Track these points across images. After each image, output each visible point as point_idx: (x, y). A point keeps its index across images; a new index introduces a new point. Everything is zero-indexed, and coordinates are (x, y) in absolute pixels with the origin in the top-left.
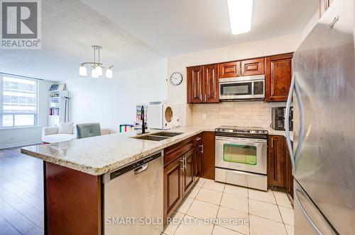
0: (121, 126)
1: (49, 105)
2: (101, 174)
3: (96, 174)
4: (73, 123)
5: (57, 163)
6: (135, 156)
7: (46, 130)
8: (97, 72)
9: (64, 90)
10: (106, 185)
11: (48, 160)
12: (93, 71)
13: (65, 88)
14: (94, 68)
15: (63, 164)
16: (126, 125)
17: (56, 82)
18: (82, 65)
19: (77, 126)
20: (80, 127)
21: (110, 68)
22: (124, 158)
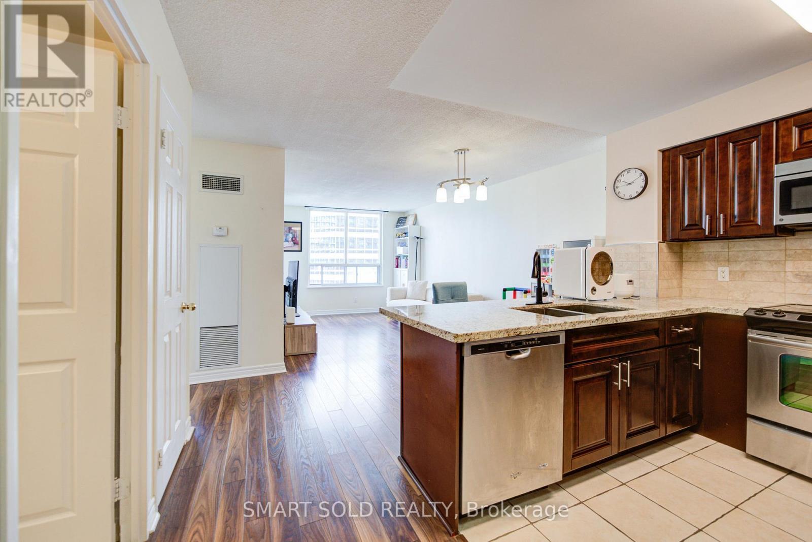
0: (505, 290)
1: (395, 251)
2: (460, 341)
3: (455, 341)
4: (427, 282)
5: (415, 326)
6: (507, 331)
7: (392, 291)
8: (463, 193)
9: (414, 225)
10: (466, 359)
11: (405, 323)
12: (457, 192)
13: (415, 223)
14: (459, 185)
15: (421, 328)
16: (515, 290)
17: (404, 213)
18: (441, 185)
19: (434, 287)
20: (437, 286)
21: (483, 183)
22: (490, 330)
